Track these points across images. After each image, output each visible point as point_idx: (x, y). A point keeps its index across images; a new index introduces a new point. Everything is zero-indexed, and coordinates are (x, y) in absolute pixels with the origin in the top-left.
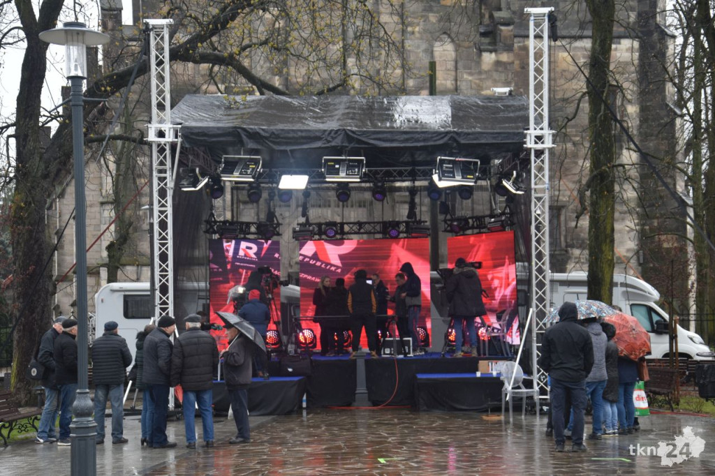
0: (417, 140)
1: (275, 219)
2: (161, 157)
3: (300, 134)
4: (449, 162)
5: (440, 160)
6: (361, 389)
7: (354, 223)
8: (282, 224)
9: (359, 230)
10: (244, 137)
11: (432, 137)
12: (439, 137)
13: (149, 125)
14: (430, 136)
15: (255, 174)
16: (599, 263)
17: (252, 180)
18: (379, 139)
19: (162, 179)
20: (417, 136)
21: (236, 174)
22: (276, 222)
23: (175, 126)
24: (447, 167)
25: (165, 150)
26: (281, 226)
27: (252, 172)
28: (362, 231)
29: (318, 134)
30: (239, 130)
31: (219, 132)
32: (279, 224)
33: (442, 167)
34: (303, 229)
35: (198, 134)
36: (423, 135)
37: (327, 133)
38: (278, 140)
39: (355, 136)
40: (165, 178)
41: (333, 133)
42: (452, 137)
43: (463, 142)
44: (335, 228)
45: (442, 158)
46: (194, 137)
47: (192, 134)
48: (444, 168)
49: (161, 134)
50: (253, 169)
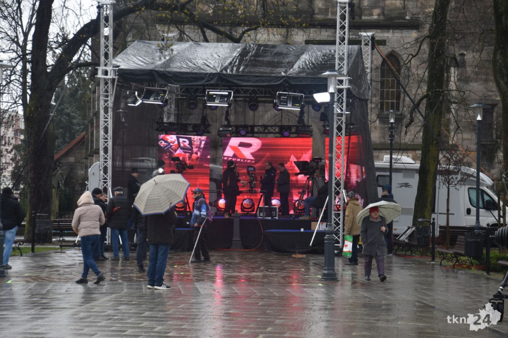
0: (263, 81)
1: (206, 122)
2: (106, 87)
3: (191, 75)
4: (285, 95)
5: (278, 94)
6: (236, 238)
7: (261, 126)
8: (211, 125)
9: (264, 130)
10: (156, 76)
11: (273, 80)
12: (277, 80)
13: (98, 68)
14: (272, 78)
15: (163, 100)
16: (427, 159)
17: (161, 103)
18: (240, 80)
19: (106, 101)
20: (264, 78)
21: (152, 99)
22: (207, 123)
23: (114, 68)
24: (283, 99)
25: (108, 83)
26: (210, 127)
27: (161, 98)
28: (266, 131)
29: (202, 76)
30: (153, 72)
31: (141, 73)
32: (209, 125)
33: (280, 98)
34: (225, 129)
35: (128, 74)
36: (268, 78)
37: (208, 75)
38: (178, 79)
39: (225, 78)
40: (108, 100)
41: (211, 75)
42: (285, 80)
43: (292, 83)
44: (246, 129)
45: (280, 92)
46: (126, 76)
47: (125, 73)
48: (281, 99)
49: (106, 73)
50: (162, 96)
